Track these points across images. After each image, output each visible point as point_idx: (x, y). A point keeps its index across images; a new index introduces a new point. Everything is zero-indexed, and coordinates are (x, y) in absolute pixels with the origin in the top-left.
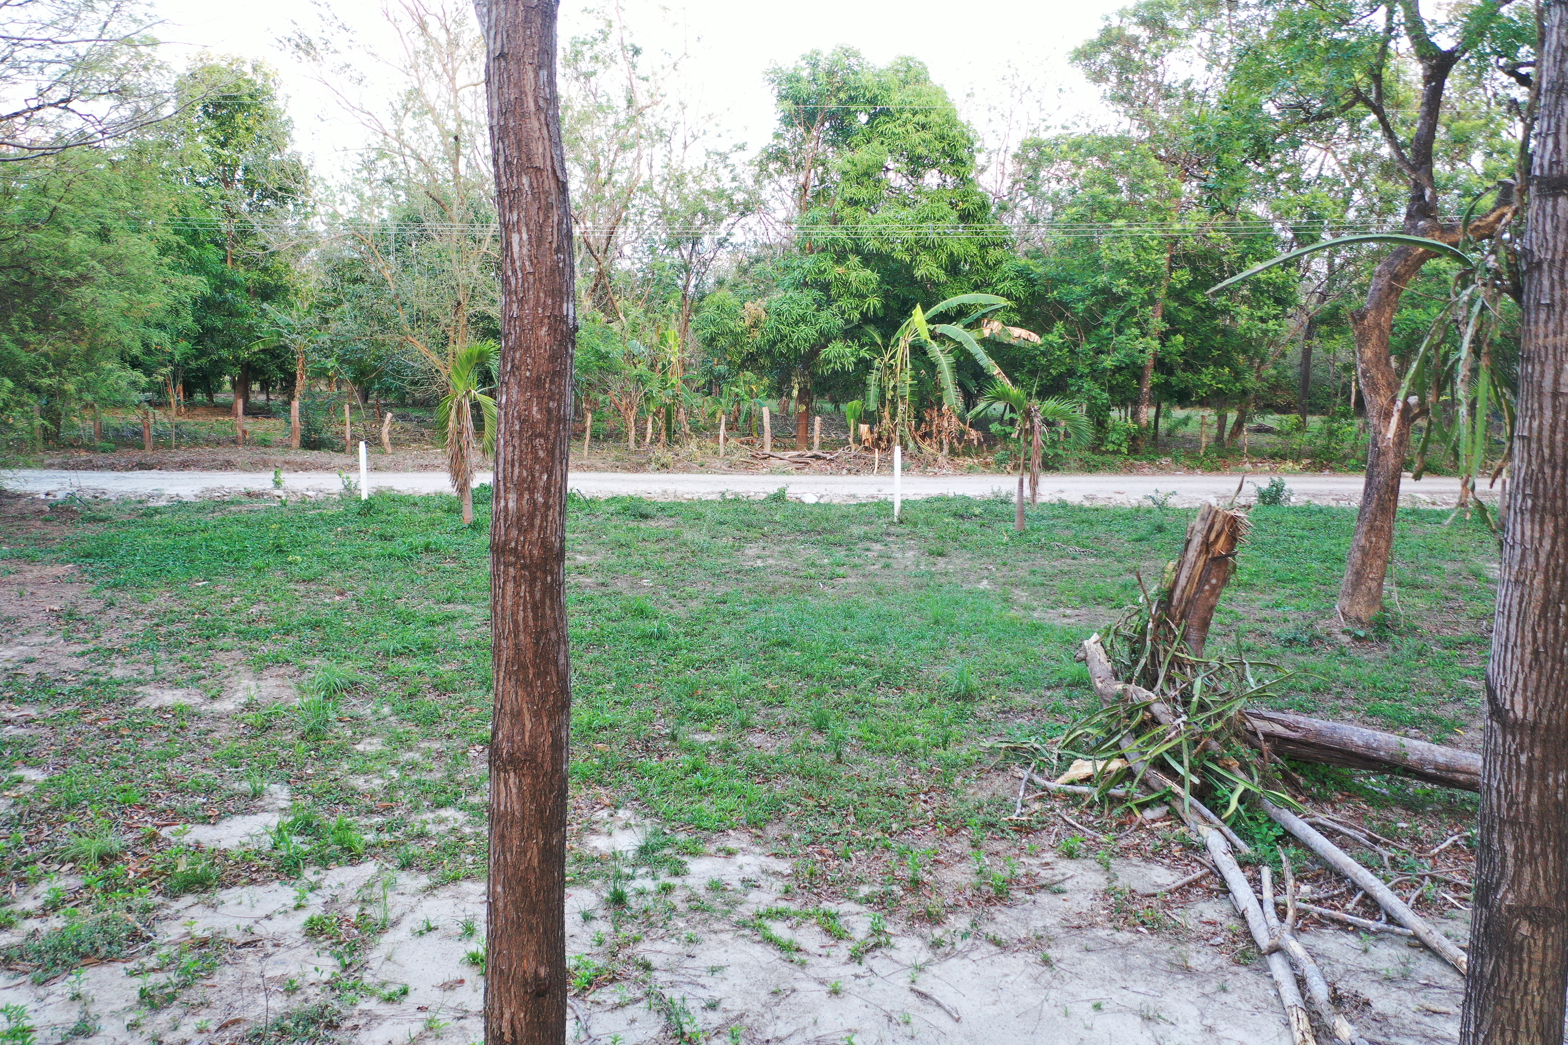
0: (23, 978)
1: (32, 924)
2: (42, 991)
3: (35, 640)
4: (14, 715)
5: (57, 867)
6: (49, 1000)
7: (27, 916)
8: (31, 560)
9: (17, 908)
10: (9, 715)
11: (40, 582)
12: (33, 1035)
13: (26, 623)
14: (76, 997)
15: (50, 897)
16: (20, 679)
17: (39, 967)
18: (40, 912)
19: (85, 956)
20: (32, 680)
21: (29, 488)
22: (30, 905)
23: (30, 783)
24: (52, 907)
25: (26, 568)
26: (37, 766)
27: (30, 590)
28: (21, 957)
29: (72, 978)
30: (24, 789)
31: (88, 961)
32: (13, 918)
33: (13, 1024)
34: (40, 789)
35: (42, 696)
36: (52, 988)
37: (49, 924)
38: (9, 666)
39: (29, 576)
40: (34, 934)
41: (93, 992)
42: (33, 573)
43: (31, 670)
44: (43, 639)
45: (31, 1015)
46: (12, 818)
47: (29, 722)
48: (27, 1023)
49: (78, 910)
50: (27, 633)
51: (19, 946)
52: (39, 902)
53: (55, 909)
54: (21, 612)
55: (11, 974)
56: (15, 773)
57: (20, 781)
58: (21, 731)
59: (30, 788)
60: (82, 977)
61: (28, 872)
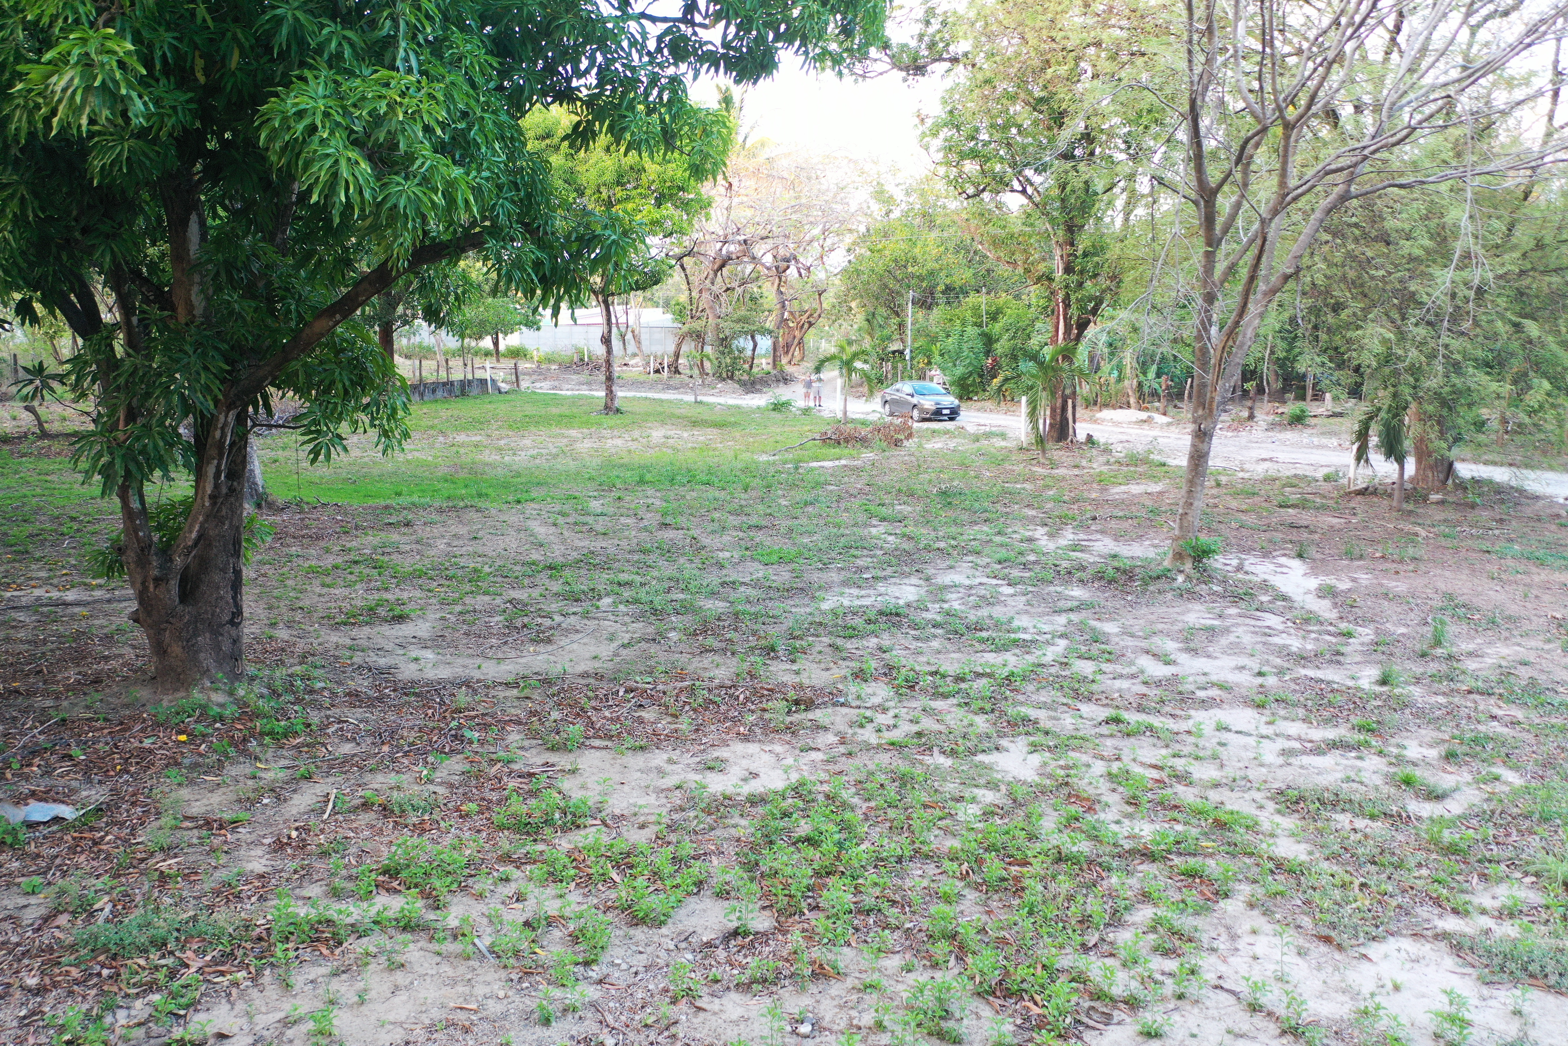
0: (1470, 970)
1: (1486, 922)
2: (1485, 991)
3: (1533, 643)
4: (1500, 713)
5: (1519, 875)
6: (1492, 1003)
7: (1484, 912)
8: (1541, 563)
9: (1476, 900)
10: (1496, 711)
11: (1546, 587)
12: (1470, 1029)
13: (1526, 626)
14: (1517, 1013)
15: (1509, 903)
16: (1512, 679)
17: (1487, 966)
18: (1496, 913)
19: (1532, 976)
20: (1524, 683)
21: (1549, 491)
22: (1487, 902)
23: (1506, 783)
24: (1508, 913)
25: (1534, 569)
26: (1516, 768)
27: (1535, 592)
28: (1472, 949)
29: (1518, 992)
30: (1499, 788)
31: (1535, 982)
32: (1470, 909)
33: (1453, 1009)
34: (1515, 792)
35: (1531, 701)
36: (1496, 993)
37: (1503, 929)
38: (1504, 663)
39: (1536, 579)
40: (1488, 932)
41: (1535, 1016)
42: (1540, 576)
43: (1524, 673)
44: (1540, 644)
45: (1472, 1009)
46: (1484, 812)
47: (1514, 723)
48: (1467, 1016)
49: (1534, 927)
50: (1526, 635)
51: (1472, 938)
52: (1497, 904)
53: (1511, 916)
54: (1523, 613)
55: (1460, 960)
56: (1495, 770)
57: (1497, 779)
58: (1505, 730)
59: (1506, 789)
60: (1528, 995)
61: (1492, 869)
